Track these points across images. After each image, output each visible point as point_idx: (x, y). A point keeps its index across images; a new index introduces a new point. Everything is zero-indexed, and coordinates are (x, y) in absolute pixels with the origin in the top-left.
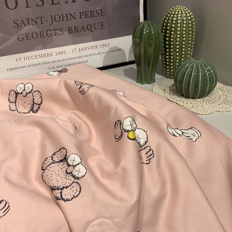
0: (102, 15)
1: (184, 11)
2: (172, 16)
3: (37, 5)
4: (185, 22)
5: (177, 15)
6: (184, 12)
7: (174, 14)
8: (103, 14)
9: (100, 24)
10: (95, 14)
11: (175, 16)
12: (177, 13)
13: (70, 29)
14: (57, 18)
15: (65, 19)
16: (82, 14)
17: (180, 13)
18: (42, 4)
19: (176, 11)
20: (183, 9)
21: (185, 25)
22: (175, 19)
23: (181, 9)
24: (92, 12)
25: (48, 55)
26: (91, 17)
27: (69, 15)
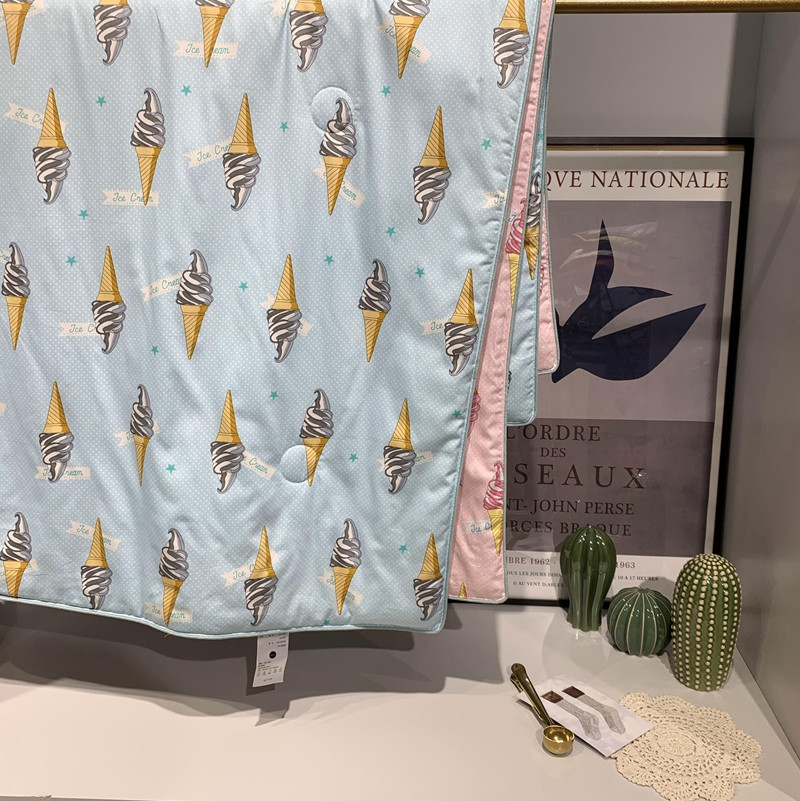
0: (627, 513)
1: (718, 570)
2: (693, 573)
3: (516, 481)
4: (715, 592)
5: (702, 575)
6: (716, 573)
7: (697, 572)
8: (629, 511)
9: (622, 529)
10: (614, 509)
11: (699, 576)
12: (702, 570)
13: (564, 525)
14: (545, 505)
15: (558, 509)
16: (589, 505)
17: (708, 572)
18: (524, 479)
19: (701, 567)
20: (717, 566)
21: (714, 598)
22: (696, 581)
23: (712, 565)
24: (609, 506)
25: (517, 560)
26: (607, 512)
27: (565, 504)
